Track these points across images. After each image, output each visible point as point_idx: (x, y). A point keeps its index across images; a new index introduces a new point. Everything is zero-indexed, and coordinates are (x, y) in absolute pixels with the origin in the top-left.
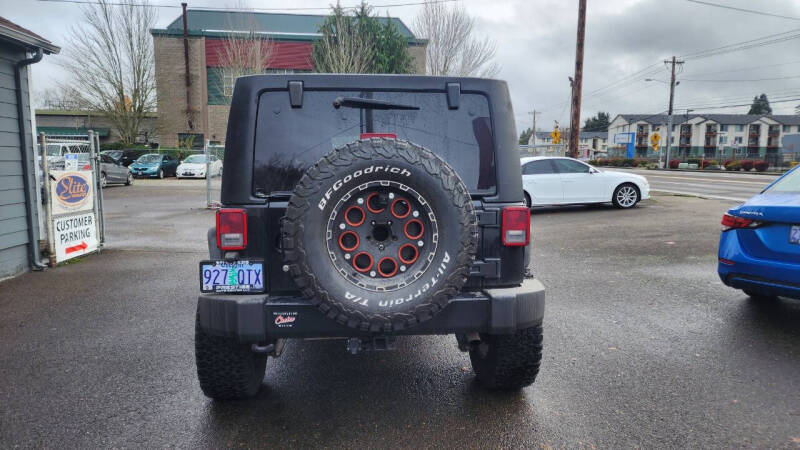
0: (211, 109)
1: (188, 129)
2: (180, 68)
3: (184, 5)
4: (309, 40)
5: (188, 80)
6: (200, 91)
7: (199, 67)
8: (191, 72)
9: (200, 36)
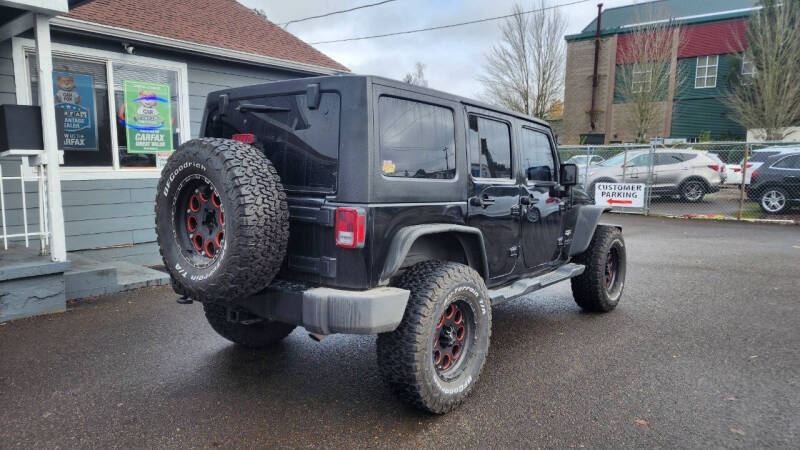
0: (615, 108)
1: (591, 129)
2: (589, 70)
3: (600, 6)
4: (746, 16)
5: (595, 80)
6: (605, 91)
7: (608, 67)
8: (599, 72)
9: (611, 34)
